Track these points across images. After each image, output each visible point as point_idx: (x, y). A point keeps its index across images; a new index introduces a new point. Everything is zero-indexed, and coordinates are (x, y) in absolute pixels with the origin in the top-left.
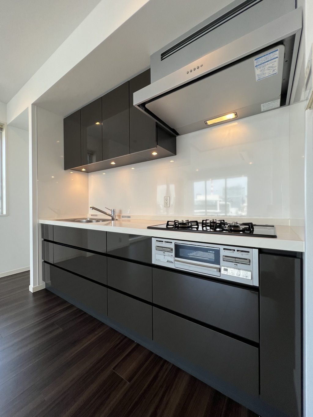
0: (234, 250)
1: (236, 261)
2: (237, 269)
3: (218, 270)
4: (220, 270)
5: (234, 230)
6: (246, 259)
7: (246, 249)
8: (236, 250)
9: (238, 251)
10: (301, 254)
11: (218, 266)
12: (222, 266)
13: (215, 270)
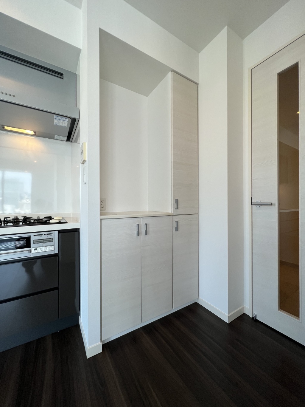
0: (42, 235)
1: (43, 241)
2: (44, 246)
3: (30, 251)
4: (31, 251)
5: (39, 222)
6: (51, 238)
7: (50, 232)
8: (43, 234)
9: (45, 234)
10: (79, 229)
11: (29, 249)
12: (33, 248)
13: (28, 252)
